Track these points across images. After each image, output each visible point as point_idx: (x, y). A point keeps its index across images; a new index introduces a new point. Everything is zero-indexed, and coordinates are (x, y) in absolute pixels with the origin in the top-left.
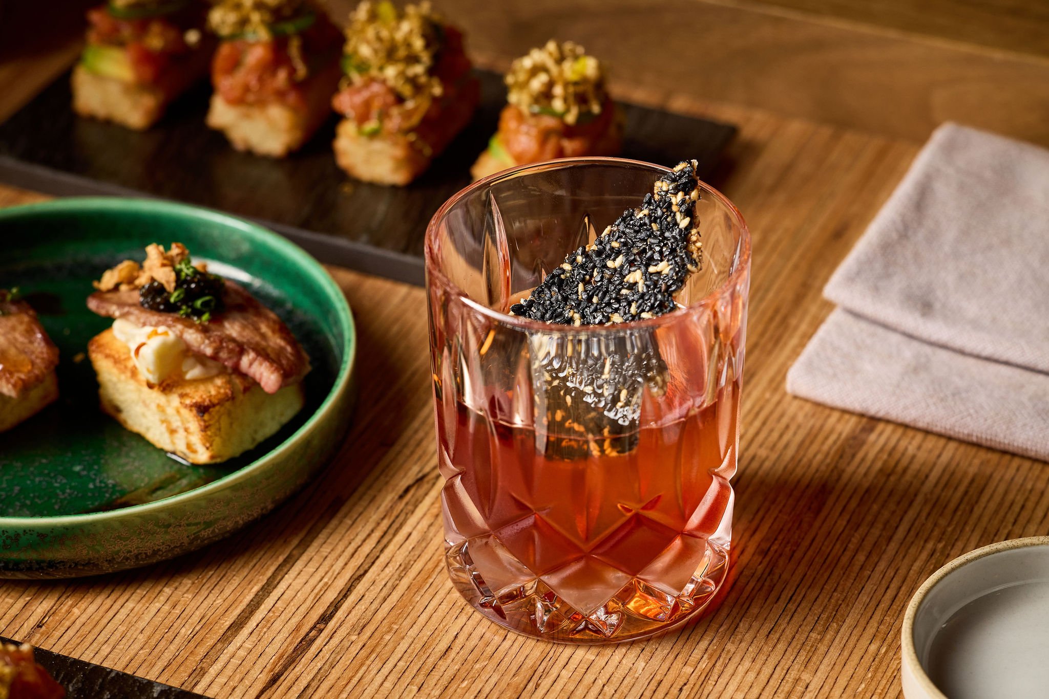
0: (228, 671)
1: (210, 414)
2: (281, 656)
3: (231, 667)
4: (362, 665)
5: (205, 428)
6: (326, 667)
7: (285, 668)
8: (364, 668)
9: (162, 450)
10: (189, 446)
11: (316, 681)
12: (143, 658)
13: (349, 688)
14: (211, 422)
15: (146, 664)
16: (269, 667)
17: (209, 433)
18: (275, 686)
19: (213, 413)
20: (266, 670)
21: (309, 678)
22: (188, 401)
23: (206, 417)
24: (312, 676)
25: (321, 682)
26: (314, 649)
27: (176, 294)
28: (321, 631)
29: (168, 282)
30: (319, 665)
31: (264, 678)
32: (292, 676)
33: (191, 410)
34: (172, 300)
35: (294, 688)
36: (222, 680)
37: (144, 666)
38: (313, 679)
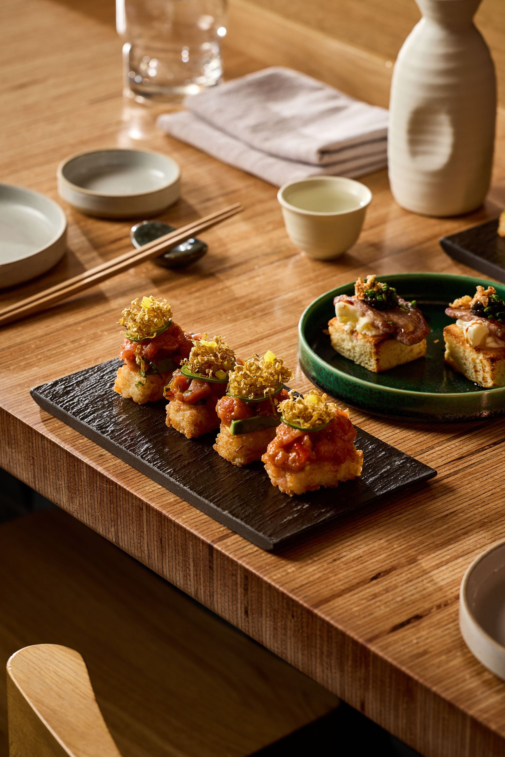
0: (443, 451)
1: (496, 363)
2: (469, 451)
3: (445, 449)
4: (501, 462)
5: (493, 370)
6: (485, 459)
7: (468, 455)
8: (501, 464)
9: (471, 381)
10: (484, 378)
11: (478, 463)
12: (411, 437)
13: (490, 469)
14: (496, 368)
15: (411, 440)
16: (461, 453)
17: (494, 372)
18: (460, 460)
19: (497, 363)
20: (459, 454)
21: (476, 461)
22: (487, 357)
23: (494, 364)
24: (477, 461)
25: (480, 464)
26: (484, 452)
27: (487, 308)
28: (491, 447)
29: (485, 303)
30: (483, 458)
31: (457, 456)
32: (469, 459)
33: (487, 360)
34: (485, 310)
35: (467, 463)
36: (439, 453)
37: (410, 440)
38: (477, 462)
